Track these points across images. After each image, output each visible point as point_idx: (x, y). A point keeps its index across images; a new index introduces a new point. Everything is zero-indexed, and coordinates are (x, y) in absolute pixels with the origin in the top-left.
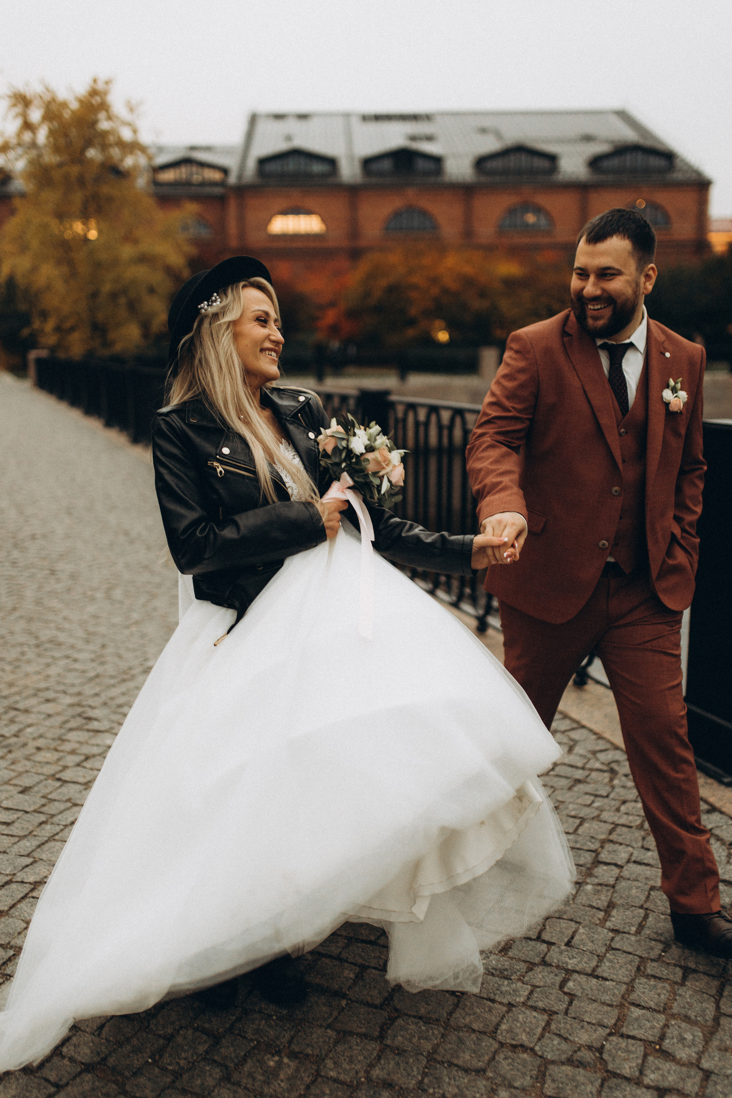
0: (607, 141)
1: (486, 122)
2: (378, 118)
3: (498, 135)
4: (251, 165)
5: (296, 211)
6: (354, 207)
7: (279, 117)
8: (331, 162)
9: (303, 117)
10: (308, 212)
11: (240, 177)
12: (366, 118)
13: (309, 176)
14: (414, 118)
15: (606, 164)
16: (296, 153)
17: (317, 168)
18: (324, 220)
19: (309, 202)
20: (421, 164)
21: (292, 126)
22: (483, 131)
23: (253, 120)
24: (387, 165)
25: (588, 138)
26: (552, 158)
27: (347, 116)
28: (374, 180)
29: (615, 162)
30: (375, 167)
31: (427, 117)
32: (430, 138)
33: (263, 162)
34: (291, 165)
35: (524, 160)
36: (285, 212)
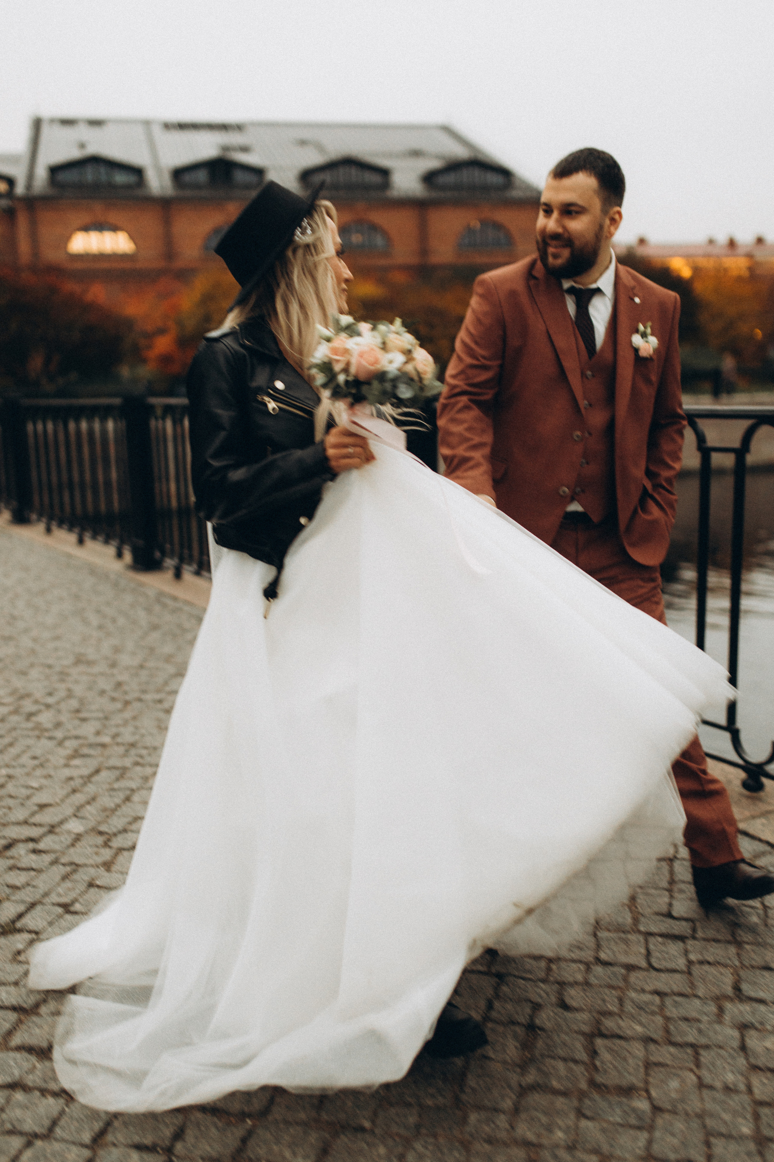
0: (438, 157)
1: (305, 135)
2: (182, 126)
3: (320, 148)
4: (41, 173)
5: (100, 226)
6: (167, 222)
7: (68, 122)
8: (138, 172)
9: (96, 123)
10: (114, 228)
11: (29, 186)
12: (168, 126)
13: (112, 186)
14: (224, 127)
15: (442, 180)
16: (95, 160)
17: (120, 178)
18: (132, 237)
19: (113, 217)
20: (240, 176)
21: (83, 133)
22: (303, 143)
23: (37, 124)
24: (202, 176)
25: (416, 154)
26: (385, 173)
27: (147, 123)
28: (188, 193)
29: (450, 179)
30: (187, 178)
31: (239, 128)
32: (245, 149)
33: (54, 170)
34: (89, 175)
35: (354, 173)
36: (86, 228)
